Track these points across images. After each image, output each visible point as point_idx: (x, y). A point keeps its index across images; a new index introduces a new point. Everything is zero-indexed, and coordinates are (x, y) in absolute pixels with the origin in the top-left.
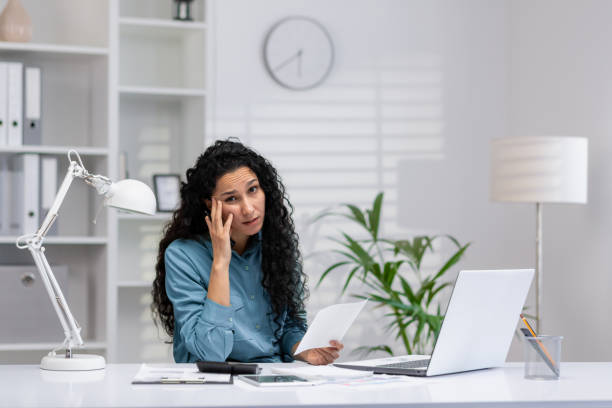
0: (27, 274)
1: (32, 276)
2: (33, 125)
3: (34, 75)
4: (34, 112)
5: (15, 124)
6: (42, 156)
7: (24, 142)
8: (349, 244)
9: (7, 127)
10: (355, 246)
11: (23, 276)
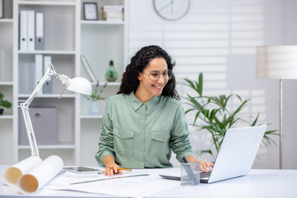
0: (37, 112)
1: (40, 113)
2: (40, 40)
3: (40, 16)
4: (40, 34)
5: (31, 40)
6: (44, 55)
7: (36, 49)
8: (190, 99)
9: (27, 41)
10: (193, 100)
11: (35, 113)
